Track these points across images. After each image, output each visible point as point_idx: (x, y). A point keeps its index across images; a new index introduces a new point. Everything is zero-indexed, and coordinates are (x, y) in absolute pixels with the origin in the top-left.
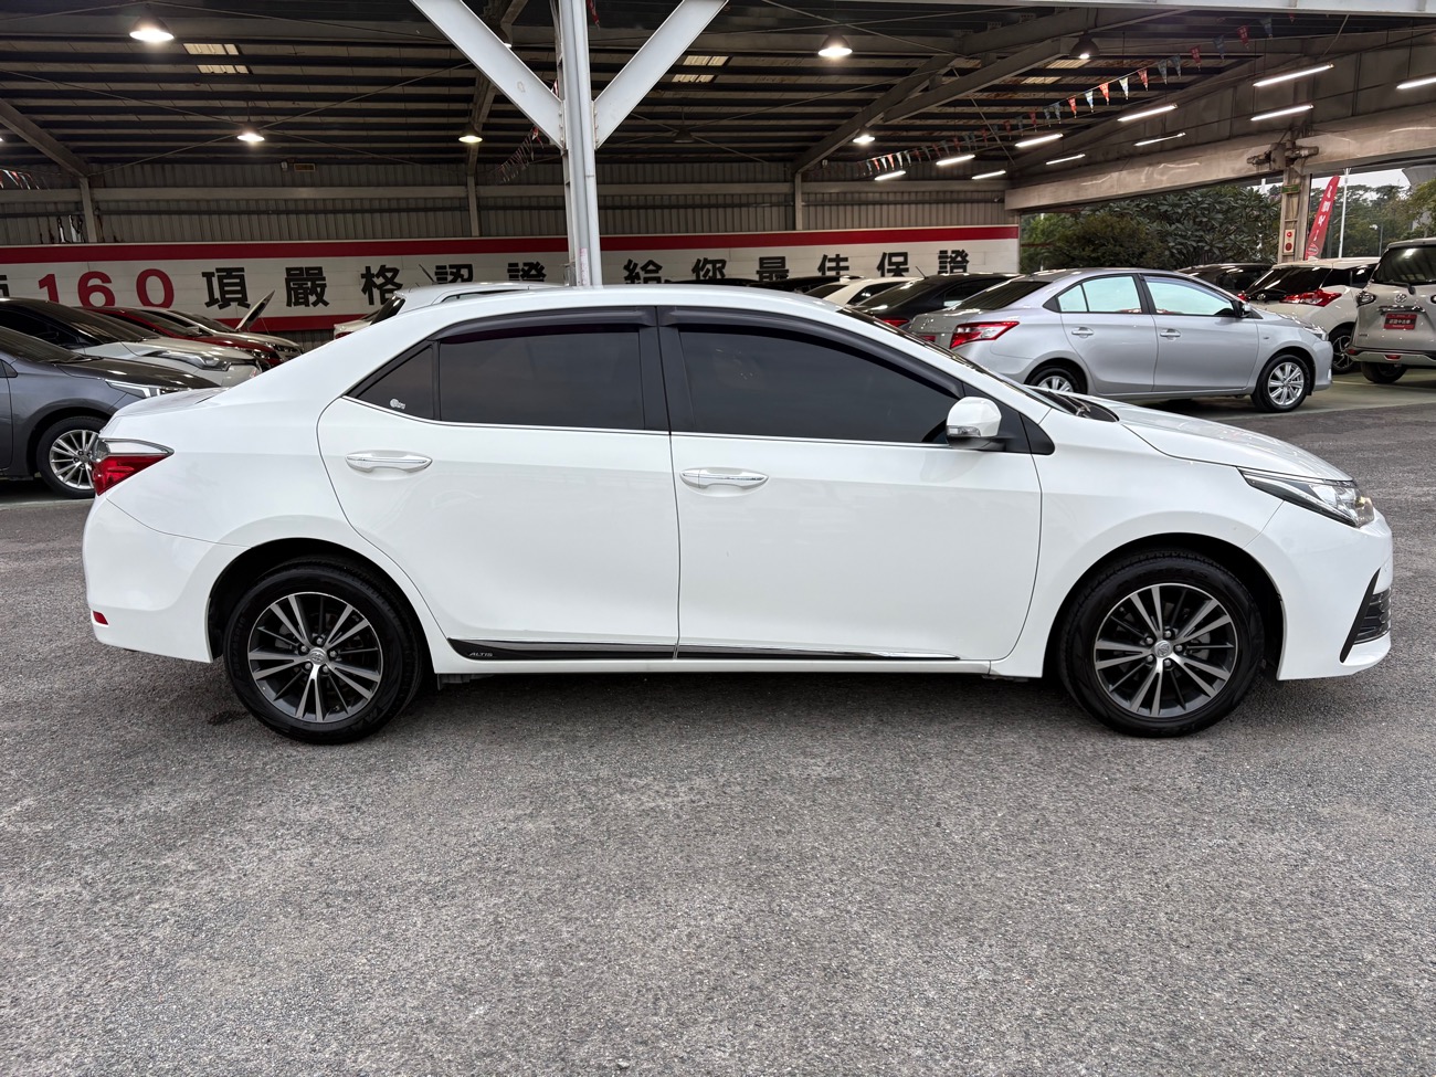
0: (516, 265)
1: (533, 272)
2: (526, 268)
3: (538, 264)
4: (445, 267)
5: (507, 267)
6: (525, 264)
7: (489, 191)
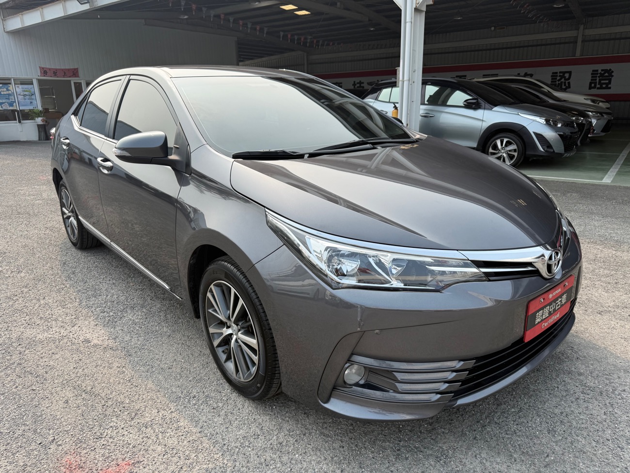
0: (597, 71)
1: (606, 74)
2: (602, 72)
3: (610, 70)
4: (557, 73)
5: (591, 72)
6: (602, 70)
7: (591, 32)
